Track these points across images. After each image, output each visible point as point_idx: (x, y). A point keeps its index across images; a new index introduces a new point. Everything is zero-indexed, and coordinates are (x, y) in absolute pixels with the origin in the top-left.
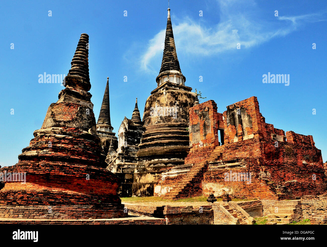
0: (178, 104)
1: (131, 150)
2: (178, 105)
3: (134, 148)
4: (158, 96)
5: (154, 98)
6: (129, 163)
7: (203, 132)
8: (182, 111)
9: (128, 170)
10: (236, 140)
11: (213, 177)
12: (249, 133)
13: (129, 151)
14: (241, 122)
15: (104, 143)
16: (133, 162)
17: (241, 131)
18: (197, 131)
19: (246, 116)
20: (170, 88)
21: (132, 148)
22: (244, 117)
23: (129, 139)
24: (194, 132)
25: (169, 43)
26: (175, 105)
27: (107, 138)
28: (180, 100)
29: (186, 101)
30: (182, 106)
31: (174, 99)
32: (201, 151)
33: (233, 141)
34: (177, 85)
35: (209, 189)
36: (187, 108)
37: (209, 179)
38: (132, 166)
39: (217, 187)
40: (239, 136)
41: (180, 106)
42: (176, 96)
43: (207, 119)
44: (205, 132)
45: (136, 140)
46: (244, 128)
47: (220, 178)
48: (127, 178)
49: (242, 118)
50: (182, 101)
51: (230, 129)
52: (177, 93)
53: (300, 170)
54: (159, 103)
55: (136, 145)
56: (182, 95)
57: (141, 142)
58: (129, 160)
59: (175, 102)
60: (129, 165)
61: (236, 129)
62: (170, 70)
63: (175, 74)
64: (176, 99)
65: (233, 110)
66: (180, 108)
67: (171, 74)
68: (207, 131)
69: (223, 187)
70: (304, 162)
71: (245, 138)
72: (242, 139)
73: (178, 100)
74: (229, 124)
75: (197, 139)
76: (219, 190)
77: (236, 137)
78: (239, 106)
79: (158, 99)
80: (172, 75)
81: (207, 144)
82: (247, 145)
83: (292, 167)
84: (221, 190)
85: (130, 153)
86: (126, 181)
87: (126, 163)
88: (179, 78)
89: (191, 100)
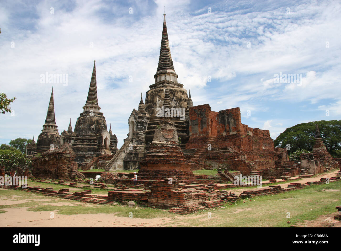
0: (175, 99)
1: (140, 135)
2: (175, 101)
3: (142, 134)
4: (159, 92)
5: (155, 93)
6: (140, 145)
7: (200, 126)
8: (178, 106)
9: (140, 150)
10: (224, 134)
11: (212, 158)
12: (234, 130)
13: (139, 136)
14: (229, 123)
15: (95, 122)
16: (142, 144)
17: (229, 129)
18: (196, 124)
19: (232, 119)
20: (168, 86)
21: (141, 134)
22: (231, 120)
23: (139, 126)
24: (193, 125)
25: (166, 45)
26: (173, 100)
27: (97, 118)
28: (176, 96)
29: (181, 96)
30: (178, 101)
31: (172, 96)
32: (199, 139)
33: (223, 134)
34: (173, 82)
35: (208, 165)
36: (182, 102)
37: (209, 159)
38: (142, 147)
39: (215, 164)
40: (227, 132)
41: (177, 101)
42: (174, 93)
43: (203, 117)
44: (202, 126)
45: (143, 127)
46: (231, 127)
47: (217, 159)
48: (140, 156)
49: (230, 120)
50: (178, 97)
51: (221, 126)
52: (174, 91)
53: (261, 153)
54: (160, 98)
55: (144, 131)
56: (178, 92)
57: (147, 129)
58: (139, 143)
59: (173, 98)
60: (140, 147)
61: (225, 127)
62: (166, 69)
63: (171, 73)
64: (174, 95)
65: (223, 114)
66: (177, 103)
67: (167, 73)
68: (203, 125)
69: (219, 164)
70: (263, 148)
71: (231, 133)
72: (229, 134)
73: (175, 97)
74: (220, 123)
75: (195, 131)
76: (216, 166)
77: (224, 132)
78: (228, 112)
79: (159, 94)
80: (169, 74)
81: (203, 135)
82: (232, 138)
83: (257, 151)
84: (218, 166)
85: (140, 137)
86: (139, 158)
87: (138, 145)
88: (174, 76)
89: (184, 96)
